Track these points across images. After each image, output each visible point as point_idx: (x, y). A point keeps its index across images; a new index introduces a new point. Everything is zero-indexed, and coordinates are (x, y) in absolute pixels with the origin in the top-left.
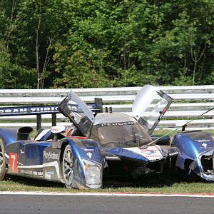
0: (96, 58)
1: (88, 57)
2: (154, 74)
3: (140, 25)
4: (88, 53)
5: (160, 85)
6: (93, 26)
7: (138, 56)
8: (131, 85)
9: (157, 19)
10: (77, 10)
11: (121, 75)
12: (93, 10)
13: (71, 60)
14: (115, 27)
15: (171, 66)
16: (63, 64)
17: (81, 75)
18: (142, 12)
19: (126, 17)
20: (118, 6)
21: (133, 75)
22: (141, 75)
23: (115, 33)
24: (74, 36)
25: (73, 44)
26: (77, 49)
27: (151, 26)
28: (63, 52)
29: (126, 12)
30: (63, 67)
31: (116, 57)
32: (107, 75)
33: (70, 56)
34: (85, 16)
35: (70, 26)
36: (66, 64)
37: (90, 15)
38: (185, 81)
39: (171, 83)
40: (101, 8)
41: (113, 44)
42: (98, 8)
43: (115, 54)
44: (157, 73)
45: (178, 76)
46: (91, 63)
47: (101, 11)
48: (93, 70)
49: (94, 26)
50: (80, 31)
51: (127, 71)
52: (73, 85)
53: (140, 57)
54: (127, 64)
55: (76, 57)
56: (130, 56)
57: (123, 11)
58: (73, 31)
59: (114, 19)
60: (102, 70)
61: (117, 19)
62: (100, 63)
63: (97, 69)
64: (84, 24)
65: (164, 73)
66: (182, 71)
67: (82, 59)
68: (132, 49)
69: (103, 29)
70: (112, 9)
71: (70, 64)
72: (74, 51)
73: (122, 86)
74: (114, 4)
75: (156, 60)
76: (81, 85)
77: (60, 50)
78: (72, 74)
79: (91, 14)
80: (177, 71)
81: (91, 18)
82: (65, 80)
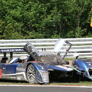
0: (18, 27)
1: (14, 26)
2: (43, 34)
3: (36, 13)
4: (14, 24)
5: (45, 38)
7: (36, 26)
8: (33, 38)
9: (44, 10)
10: (9, 6)
11: (28, 34)
13: (6, 27)
14: (26, 13)
15: (50, 30)
16: (3, 29)
17: (11, 34)
18: (38, 7)
19: (30, 9)
20: (27, 4)
21: (33, 34)
22: (37, 34)
23: (26, 16)
24: (8, 17)
25: (7, 21)
26: (9, 23)
27: (41, 13)
28: (3, 24)
29: (31, 7)
30: (3, 30)
31: (26, 26)
32: (22, 34)
33: (6, 26)
34: (12, 8)
35: (6, 12)
36: (5, 29)
37: (15, 8)
38: (56, 37)
39: (50, 37)
40: (20, 5)
41: (25, 21)
42: (18, 5)
43: (26, 25)
44: (44, 33)
45: (53, 34)
46: (15, 29)
47: (20, 6)
48: (16, 32)
49: (17, 13)
50: (10, 15)
51: (31, 32)
52: (8, 38)
54: (31, 29)
55: (9, 26)
56: (32, 26)
57: (29, 6)
58: (8, 15)
59: (25, 10)
60: (20, 32)
61: (27, 10)
62: (20, 28)
63: (18, 31)
64: (12, 12)
65: (47, 33)
66: (55, 32)
67: (11, 27)
68: (33, 23)
69: (21, 14)
70: (25, 6)
71: (6, 29)
72: (8, 23)
73: (29, 39)
74: (26, 3)
75: (44, 28)
76: (11, 38)
77: (2, 23)
78: (7, 34)
79: (16, 7)
80: (53, 32)
81: (16, 9)
82: (4, 36)
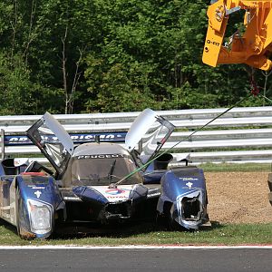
0: (139, 74)
1: (129, 72)
2: (214, 93)
3: (194, 31)
4: (129, 67)
5: (222, 106)
6: (134, 33)
7: (192, 70)
8: (184, 107)
10: (114, 13)
11: (171, 95)
12: (135, 13)
13: (107, 77)
14: (162, 34)
15: (234, 83)
16: (97, 82)
17: (120, 95)
18: (197, 14)
19: (176, 21)
20: (166, 7)
21: (186, 95)
22: (196, 94)
23: (162, 42)
24: (110, 46)
25: (109, 57)
26: (115, 63)
28: (97, 67)
29: (177, 15)
30: (97, 85)
31: (166, 71)
32: (153, 95)
33: (106, 72)
34: (122, 20)
35: (105, 33)
36: (101, 81)
37: (130, 19)
38: (254, 101)
39: (235, 103)
40: (145, 10)
41: (161, 55)
42: (140, 10)
43: (163, 68)
44: (217, 91)
45: (244, 94)
46: (133, 80)
47: (144, 14)
48: (136, 89)
49: (137, 34)
50: (118, 39)
51: (179, 90)
52: (111, 108)
53: (195, 71)
54: (179, 80)
55: (114, 72)
56: (183, 70)
57: (172, 13)
58: (109, 40)
59: (161, 23)
60: (147, 89)
61: (165, 24)
62: (145, 79)
63: (141, 87)
64: (123, 30)
65: (226, 91)
66: (249, 89)
67: (121, 75)
68: (185, 61)
69: (148, 37)
70: (159, 11)
71: (106, 81)
72: (112, 65)
73: (173, 108)
74: (161, 4)
75: (216, 75)
76: (121, 108)
77: (93, 65)
78: (108, 95)
79: (132, 17)
80: (242, 88)
81: (132, 23)
82: (100, 102)
